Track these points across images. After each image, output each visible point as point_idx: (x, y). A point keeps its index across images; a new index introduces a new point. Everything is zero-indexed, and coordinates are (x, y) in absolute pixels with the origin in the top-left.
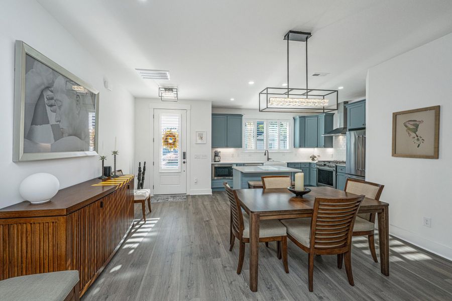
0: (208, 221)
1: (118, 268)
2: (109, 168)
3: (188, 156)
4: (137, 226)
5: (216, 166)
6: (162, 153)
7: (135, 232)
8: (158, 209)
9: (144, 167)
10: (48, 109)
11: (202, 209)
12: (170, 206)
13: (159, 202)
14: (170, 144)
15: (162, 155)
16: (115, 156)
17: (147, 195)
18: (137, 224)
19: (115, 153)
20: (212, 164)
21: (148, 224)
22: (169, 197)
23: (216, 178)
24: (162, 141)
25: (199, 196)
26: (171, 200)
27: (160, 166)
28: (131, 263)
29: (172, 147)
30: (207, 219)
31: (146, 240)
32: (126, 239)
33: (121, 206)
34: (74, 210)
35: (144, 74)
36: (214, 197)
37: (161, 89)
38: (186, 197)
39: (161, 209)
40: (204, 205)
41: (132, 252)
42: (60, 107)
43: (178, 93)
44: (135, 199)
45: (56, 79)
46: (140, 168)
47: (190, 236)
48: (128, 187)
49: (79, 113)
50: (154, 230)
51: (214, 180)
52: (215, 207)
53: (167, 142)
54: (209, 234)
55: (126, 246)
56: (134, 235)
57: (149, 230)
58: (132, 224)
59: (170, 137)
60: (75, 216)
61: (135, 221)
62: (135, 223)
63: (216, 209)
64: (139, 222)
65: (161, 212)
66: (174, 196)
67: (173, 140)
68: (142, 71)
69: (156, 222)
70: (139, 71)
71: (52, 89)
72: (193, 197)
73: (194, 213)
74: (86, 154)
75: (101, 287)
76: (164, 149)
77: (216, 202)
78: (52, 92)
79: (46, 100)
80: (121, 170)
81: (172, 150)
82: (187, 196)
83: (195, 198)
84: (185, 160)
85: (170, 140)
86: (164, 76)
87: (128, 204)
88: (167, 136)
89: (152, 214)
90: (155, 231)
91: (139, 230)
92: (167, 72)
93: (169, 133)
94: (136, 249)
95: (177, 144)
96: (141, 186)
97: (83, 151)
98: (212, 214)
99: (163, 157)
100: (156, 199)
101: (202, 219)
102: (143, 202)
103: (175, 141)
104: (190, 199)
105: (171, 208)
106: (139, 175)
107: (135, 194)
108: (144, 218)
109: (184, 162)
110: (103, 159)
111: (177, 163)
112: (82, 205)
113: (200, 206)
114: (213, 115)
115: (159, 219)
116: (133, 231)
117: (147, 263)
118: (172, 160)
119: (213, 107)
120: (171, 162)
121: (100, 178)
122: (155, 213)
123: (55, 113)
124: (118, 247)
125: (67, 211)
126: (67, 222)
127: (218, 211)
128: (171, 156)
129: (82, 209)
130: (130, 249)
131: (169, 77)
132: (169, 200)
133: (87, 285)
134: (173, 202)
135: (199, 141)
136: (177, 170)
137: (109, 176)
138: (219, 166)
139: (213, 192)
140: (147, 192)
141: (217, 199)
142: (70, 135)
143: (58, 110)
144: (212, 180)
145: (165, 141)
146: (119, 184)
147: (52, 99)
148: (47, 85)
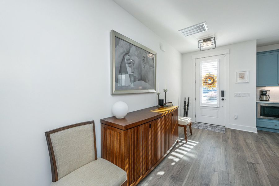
0: (253, 164)
1: (162, 173)
2: (163, 100)
3: (226, 94)
4: (180, 144)
5: (262, 105)
6: (202, 91)
7: (178, 148)
8: (198, 134)
9: (188, 101)
10: (127, 65)
11: (244, 147)
12: (209, 134)
13: (199, 128)
14: (209, 84)
15: (202, 93)
16: (165, 92)
17: (189, 122)
18: (181, 142)
19: (165, 91)
20: (257, 103)
21: (188, 144)
22: (208, 126)
23: (262, 117)
24: (202, 82)
25: (240, 131)
26: (210, 129)
27: (200, 101)
28: (170, 175)
29: (211, 87)
30: (252, 161)
31: (185, 158)
32: (171, 151)
33: (166, 128)
34: (130, 127)
35: (186, 33)
36: (260, 137)
37: (200, 42)
38: (224, 130)
39: (201, 135)
40: (246, 142)
41: (173, 164)
42: (133, 64)
43: (216, 41)
44: (179, 123)
45: (131, 48)
46: (185, 102)
47: (228, 174)
48: (173, 115)
49: (144, 66)
50: (193, 151)
51: (259, 119)
52: (263, 149)
53: (206, 82)
54: (256, 182)
55: (170, 157)
56: (177, 150)
57: (189, 150)
58: (177, 140)
59: (209, 79)
60: (131, 132)
61: (179, 139)
62: (179, 140)
63: (264, 152)
64: (182, 140)
65: (200, 137)
66: (213, 126)
67: (212, 81)
68: (183, 31)
69: (195, 145)
70: (181, 32)
71: (129, 54)
72: (233, 131)
73: (234, 148)
74: (148, 91)
75: (149, 184)
76: (203, 89)
77: (264, 144)
78: (129, 56)
79: (126, 60)
80: (171, 102)
81: (211, 89)
82: (226, 129)
83: (235, 132)
84: (223, 98)
85: (209, 81)
86: (201, 28)
87: (173, 127)
88: (207, 78)
89: (193, 137)
90: (193, 153)
91: (181, 147)
92: (204, 24)
93: (208, 76)
94: (177, 163)
95: (216, 84)
96: (186, 114)
97: (147, 89)
98: (258, 156)
99: (203, 95)
100: (197, 125)
101: (244, 158)
102: (185, 127)
103: (213, 82)
104: (229, 133)
105: (209, 136)
106: (185, 106)
107: (179, 120)
108: (186, 139)
109: (223, 100)
110: (158, 94)
111: (216, 99)
112: (135, 125)
113: (241, 142)
114: (258, 53)
115: (198, 143)
116: (177, 146)
117: (183, 182)
118: (213, 97)
119: (258, 46)
120: (211, 99)
121: (157, 107)
122: (195, 137)
123: (131, 68)
124: (165, 155)
125: (125, 128)
126: (125, 134)
127: (269, 156)
128: (212, 94)
129: (136, 128)
130: (172, 161)
131: (206, 28)
132: (208, 128)
133: (140, 179)
134: (211, 131)
135: (240, 81)
136: (215, 105)
137: (163, 105)
138: (267, 105)
139: (258, 131)
140: (189, 120)
141: (266, 141)
142: (139, 80)
143: (132, 66)
144: (257, 118)
145: (204, 82)
146: (164, 113)
147: (129, 60)
148: (126, 52)
